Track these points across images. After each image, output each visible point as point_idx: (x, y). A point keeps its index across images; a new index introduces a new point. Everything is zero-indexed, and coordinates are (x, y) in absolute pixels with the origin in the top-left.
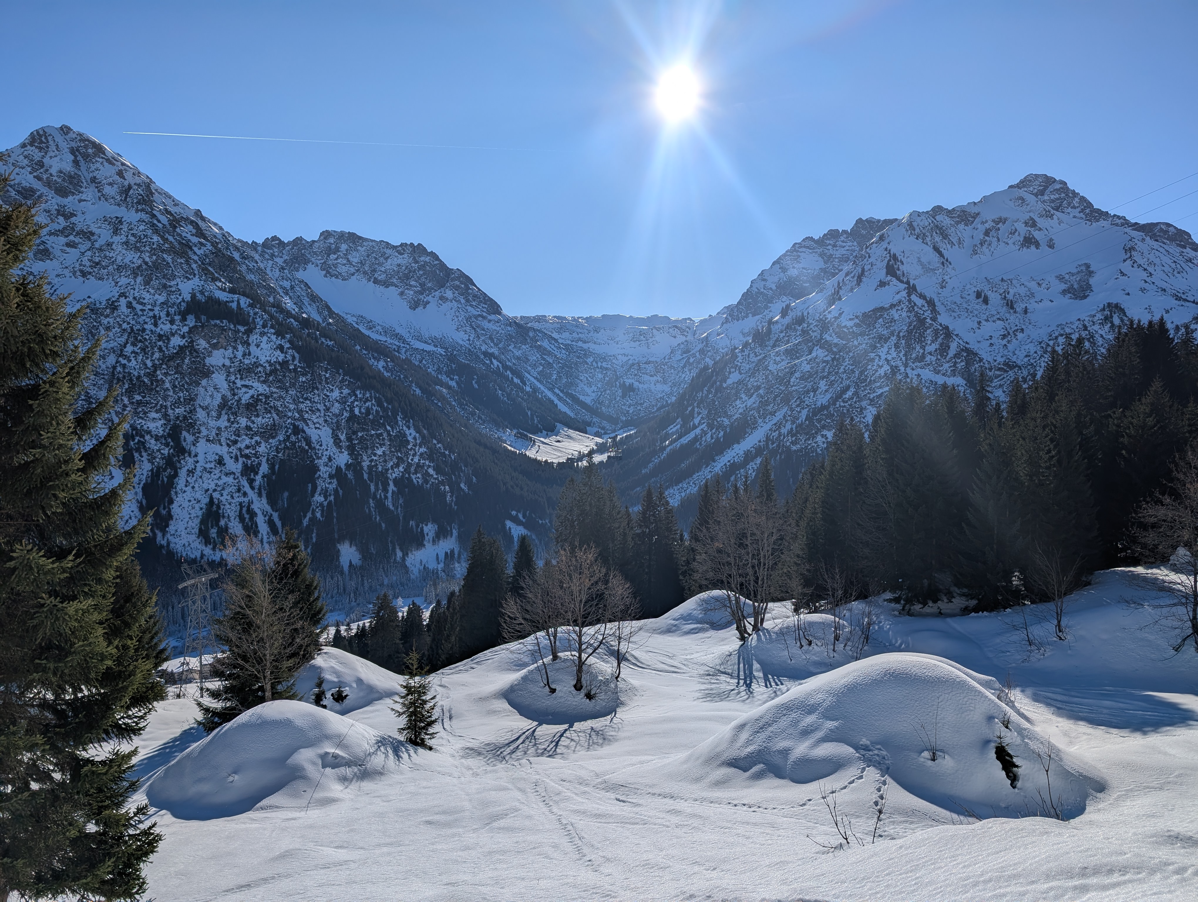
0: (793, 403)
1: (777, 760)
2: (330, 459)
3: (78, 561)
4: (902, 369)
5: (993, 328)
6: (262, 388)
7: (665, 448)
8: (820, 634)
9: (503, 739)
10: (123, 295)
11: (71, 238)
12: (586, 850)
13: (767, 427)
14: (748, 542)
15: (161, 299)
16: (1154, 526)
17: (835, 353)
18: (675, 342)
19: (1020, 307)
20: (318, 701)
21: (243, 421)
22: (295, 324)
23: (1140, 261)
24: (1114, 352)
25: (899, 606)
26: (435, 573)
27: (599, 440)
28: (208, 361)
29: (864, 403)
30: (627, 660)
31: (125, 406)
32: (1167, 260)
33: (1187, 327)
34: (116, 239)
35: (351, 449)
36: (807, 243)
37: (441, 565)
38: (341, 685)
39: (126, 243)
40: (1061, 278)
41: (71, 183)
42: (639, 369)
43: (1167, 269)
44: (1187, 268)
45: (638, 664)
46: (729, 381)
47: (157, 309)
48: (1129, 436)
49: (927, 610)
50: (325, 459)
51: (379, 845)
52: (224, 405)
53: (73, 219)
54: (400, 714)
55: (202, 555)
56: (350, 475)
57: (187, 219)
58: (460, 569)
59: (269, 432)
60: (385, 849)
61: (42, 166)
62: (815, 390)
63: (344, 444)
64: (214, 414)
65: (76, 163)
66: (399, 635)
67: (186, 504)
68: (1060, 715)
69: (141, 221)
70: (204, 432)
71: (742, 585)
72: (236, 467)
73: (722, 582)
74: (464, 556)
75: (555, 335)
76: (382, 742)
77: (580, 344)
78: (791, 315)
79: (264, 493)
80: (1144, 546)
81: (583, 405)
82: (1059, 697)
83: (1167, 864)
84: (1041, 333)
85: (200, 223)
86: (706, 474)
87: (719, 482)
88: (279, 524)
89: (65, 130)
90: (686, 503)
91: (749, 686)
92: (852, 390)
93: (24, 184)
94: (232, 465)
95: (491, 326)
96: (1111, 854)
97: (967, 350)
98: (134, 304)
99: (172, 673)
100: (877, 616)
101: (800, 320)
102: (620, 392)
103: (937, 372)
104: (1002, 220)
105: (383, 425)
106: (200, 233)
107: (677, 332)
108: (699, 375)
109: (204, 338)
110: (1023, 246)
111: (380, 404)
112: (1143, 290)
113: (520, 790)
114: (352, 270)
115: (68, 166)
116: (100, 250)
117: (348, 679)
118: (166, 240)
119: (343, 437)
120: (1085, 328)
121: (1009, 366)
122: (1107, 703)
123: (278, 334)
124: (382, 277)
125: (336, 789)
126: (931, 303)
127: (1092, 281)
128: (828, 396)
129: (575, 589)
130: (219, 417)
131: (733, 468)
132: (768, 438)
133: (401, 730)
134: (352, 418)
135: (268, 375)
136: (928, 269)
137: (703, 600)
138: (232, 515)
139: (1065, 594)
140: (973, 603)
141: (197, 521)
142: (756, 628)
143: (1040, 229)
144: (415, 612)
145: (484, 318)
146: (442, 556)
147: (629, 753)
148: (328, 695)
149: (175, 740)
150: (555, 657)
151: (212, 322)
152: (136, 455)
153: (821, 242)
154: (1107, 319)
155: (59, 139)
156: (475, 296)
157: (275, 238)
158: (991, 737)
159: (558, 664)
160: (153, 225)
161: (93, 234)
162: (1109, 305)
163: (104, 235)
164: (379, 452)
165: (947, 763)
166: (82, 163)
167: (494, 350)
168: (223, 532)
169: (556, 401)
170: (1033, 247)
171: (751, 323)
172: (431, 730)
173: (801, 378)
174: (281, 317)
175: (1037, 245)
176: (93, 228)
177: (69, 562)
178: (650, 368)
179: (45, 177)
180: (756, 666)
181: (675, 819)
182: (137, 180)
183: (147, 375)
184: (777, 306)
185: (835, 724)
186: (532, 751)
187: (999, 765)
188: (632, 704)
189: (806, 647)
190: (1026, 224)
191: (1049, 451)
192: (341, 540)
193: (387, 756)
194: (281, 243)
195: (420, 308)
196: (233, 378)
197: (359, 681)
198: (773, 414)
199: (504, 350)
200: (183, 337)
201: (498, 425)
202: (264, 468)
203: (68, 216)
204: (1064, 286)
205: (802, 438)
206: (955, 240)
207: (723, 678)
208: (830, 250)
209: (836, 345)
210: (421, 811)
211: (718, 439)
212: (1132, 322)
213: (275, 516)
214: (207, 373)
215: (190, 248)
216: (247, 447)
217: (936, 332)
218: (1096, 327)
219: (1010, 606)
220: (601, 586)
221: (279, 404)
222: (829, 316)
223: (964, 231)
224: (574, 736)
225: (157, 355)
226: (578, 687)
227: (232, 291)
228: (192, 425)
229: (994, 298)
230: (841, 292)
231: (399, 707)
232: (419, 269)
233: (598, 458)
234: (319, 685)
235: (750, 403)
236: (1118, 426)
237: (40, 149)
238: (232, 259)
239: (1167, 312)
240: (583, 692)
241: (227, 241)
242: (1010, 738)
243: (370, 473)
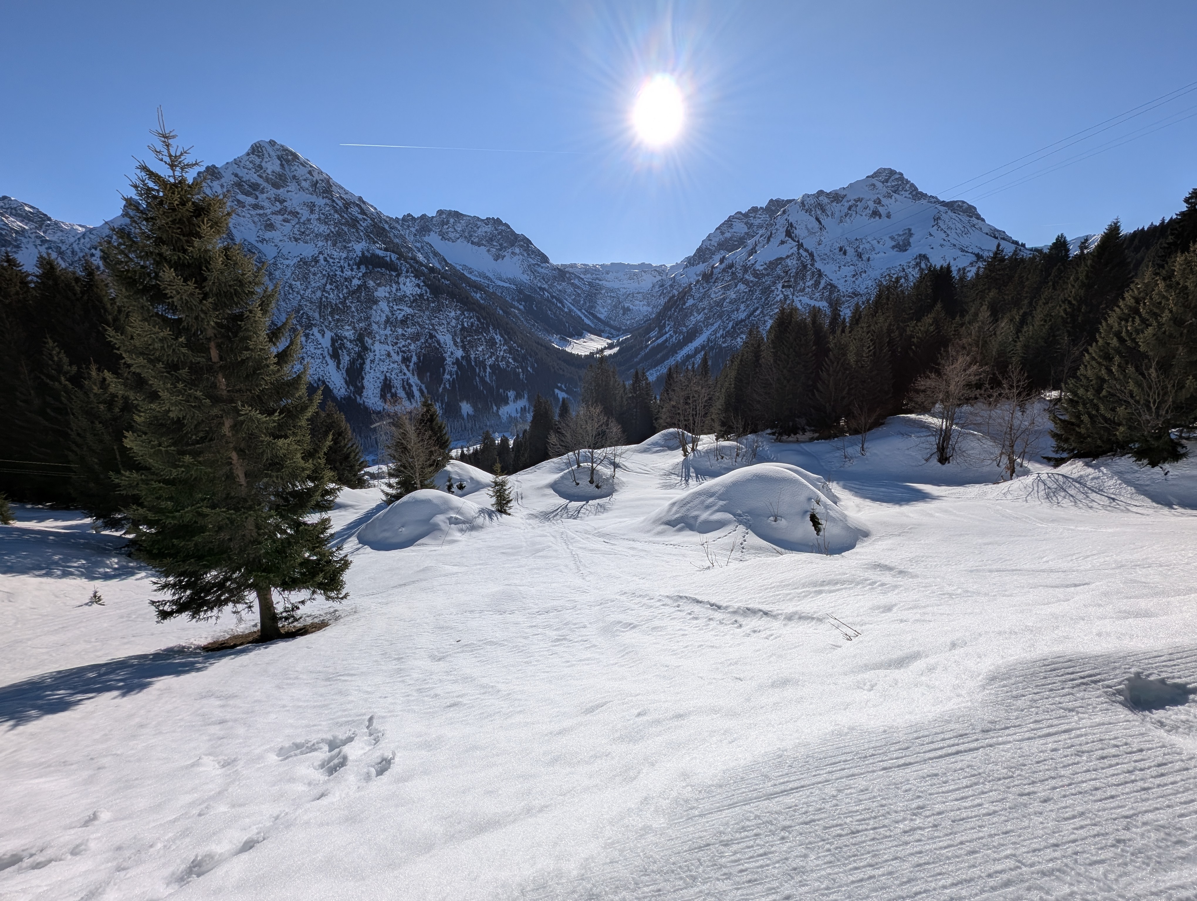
0: (725, 318)
1: (692, 521)
2: (452, 353)
3: (282, 416)
4: (791, 297)
5: (848, 271)
6: (409, 311)
7: (647, 346)
8: (728, 453)
9: (550, 510)
10: (320, 253)
11: (286, 216)
12: (582, 568)
13: (709, 333)
14: (690, 402)
15: (344, 255)
16: (924, 391)
17: (751, 287)
18: (655, 280)
19: (865, 257)
20: (449, 489)
21: (400, 331)
22: (426, 270)
23: (943, 227)
24: (916, 287)
25: (775, 437)
26: (516, 419)
27: (609, 341)
28: (376, 294)
29: (766, 318)
30: (620, 467)
31: (330, 322)
32: (959, 226)
33: (964, 269)
34: (312, 216)
35: (464, 348)
36: (737, 216)
37: (519, 415)
38: (461, 480)
39: (319, 219)
40: (892, 238)
41: (281, 179)
42: (633, 297)
43: (959, 231)
44: (971, 231)
45: (626, 469)
46: (687, 305)
47: (342, 261)
48: (918, 338)
49: (790, 439)
50: (449, 353)
51: (476, 565)
52: (388, 321)
53: (285, 204)
54: (492, 497)
55: (384, 409)
56: (464, 363)
57: (354, 203)
58: (529, 417)
59: (415, 338)
60: (479, 567)
61: (262, 168)
62: (737, 310)
63: (460, 344)
64: (382, 326)
65: (282, 165)
66: (496, 453)
67: (371, 380)
68: (856, 496)
69: (326, 204)
70: (378, 338)
71: (686, 425)
72: (399, 358)
73: (675, 424)
74: (532, 409)
75: (582, 276)
76: (482, 511)
77: (597, 281)
78: (726, 262)
79: (415, 373)
80: (916, 403)
81: (599, 319)
82: (857, 486)
83: (866, 580)
84: (875, 274)
85: (362, 205)
86: (671, 361)
87: (677, 366)
88: (425, 391)
89: (272, 143)
90: (659, 379)
91: (687, 481)
92: (760, 310)
93: (253, 181)
94: (395, 357)
95: (543, 270)
96: (840, 574)
97: (831, 285)
98: (328, 259)
99: (374, 474)
100: (762, 442)
101: (731, 266)
102: (621, 312)
103: (811, 299)
104: (860, 200)
105: (482, 333)
106: (363, 212)
107: (656, 273)
108: (669, 301)
109: (372, 279)
110: (871, 216)
111: (479, 320)
112: (941, 245)
113: (553, 536)
114: (458, 235)
115: (278, 169)
116: (304, 224)
117: (465, 477)
118: (343, 217)
119: (458, 340)
120: (904, 270)
121: (855, 294)
122: (883, 489)
123: (416, 277)
124: (476, 240)
125: (457, 535)
126: (811, 255)
127: (911, 240)
128: (745, 314)
129: (589, 428)
130: (385, 328)
131: (688, 357)
132: (709, 339)
133: (493, 505)
134: (463, 328)
135: (412, 302)
136: (811, 233)
137: (665, 435)
138: (398, 386)
139: (869, 429)
140: (817, 435)
141: (379, 390)
142: (693, 450)
143: (883, 206)
144: (505, 441)
145: (539, 265)
146: (519, 410)
147: (617, 517)
148: (455, 486)
149: (373, 509)
150: (579, 466)
151: (376, 270)
152: (340, 351)
153: (746, 215)
154: (918, 264)
155: (270, 149)
156: (533, 251)
157: (409, 215)
158: (809, 509)
159: (580, 470)
160: (334, 207)
161: (298, 213)
162: (920, 255)
163: (305, 214)
164: (480, 349)
165: (783, 523)
166: (286, 166)
167: (545, 286)
168: (394, 395)
169: (583, 318)
170: (877, 218)
171: (701, 267)
172: (509, 505)
173: (730, 303)
174: (417, 266)
175: (880, 216)
176: (298, 210)
177: (276, 416)
178: (640, 296)
179: (264, 175)
180: (692, 470)
181: (632, 552)
182: (321, 177)
183: (341, 303)
184: (717, 257)
185: (724, 502)
186: (565, 515)
187: (811, 523)
188: (621, 491)
189: (720, 460)
190: (875, 202)
191: (869, 347)
192: (461, 400)
193: (485, 518)
194: (413, 218)
195: (500, 261)
196: (391, 304)
197: (472, 479)
198: (712, 324)
199: (551, 286)
200: (359, 279)
201: (549, 332)
202: (414, 359)
203: (281, 202)
204: (894, 243)
205: (729, 339)
206: (829, 214)
207: (673, 476)
208: (752, 220)
209: (752, 281)
210: (500, 547)
211: (679, 340)
212: (931, 265)
213: (423, 387)
214: (376, 302)
215: (358, 222)
216: (404, 346)
217: (813, 273)
218: (910, 270)
219: (837, 437)
220: (604, 427)
221: (420, 320)
222: (749, 264)
223: (836, 207)
224: (589, 508)
225: (345, 291)
226: (591, 482)
227: (386, 250)
228: (370, 334)
229: (850, 251)
230: (757, 248)
231: (491, 493)
232: (499, 234)
233: (607, 353)
234: (449, 481)
235: (698, 318)
236: (912, 331)
237: (259, 156)
238: (384, 229)
239: (955, 259)
240: (594, 485)
241: (380, 217)
242: (819, 510)
243: (475, 362)
